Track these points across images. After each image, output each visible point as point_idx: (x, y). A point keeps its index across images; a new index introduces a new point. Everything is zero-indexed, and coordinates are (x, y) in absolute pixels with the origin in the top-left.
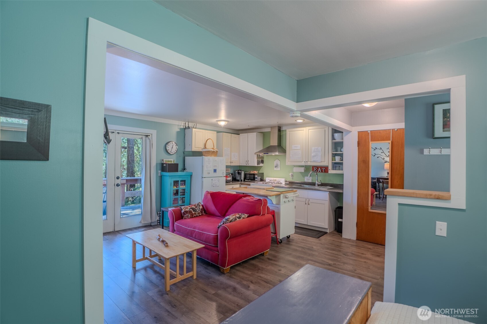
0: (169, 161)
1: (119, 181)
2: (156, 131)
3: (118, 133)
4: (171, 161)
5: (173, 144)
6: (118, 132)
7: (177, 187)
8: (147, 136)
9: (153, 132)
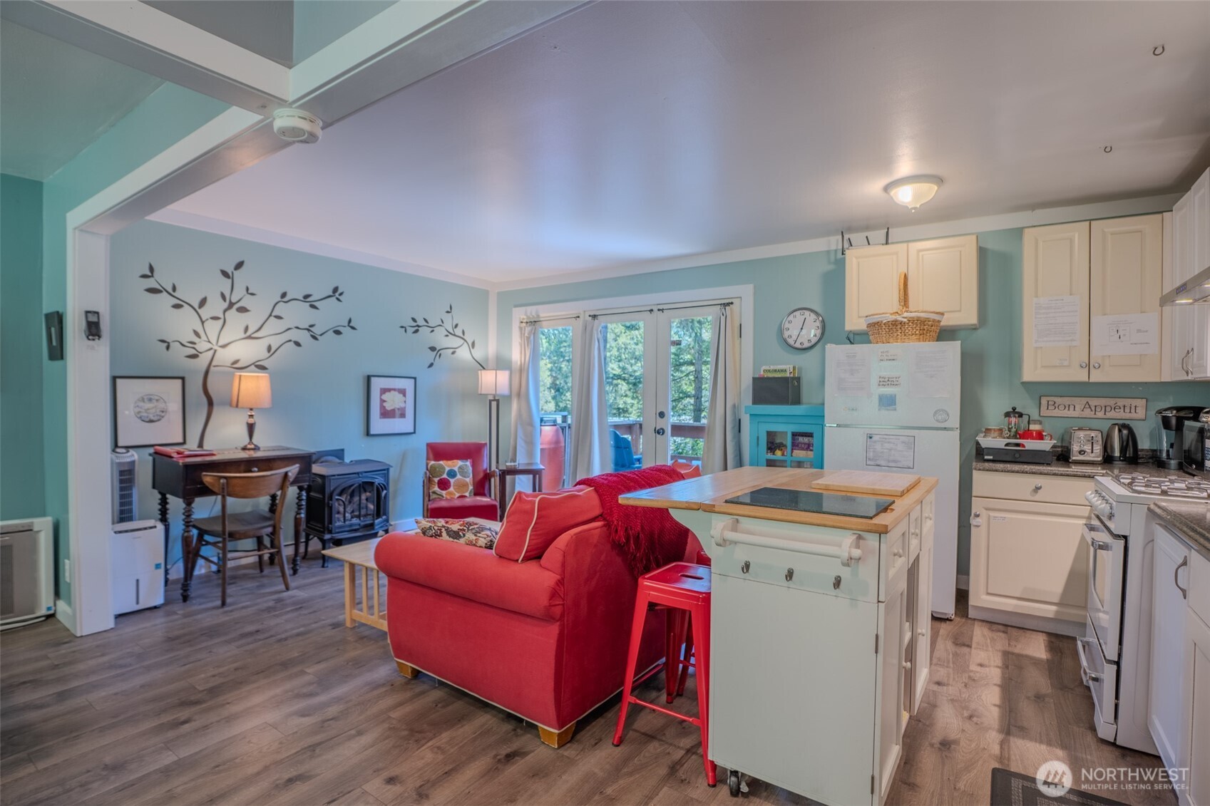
0: (775, 371)
1: (661, 423)
2: (751, 286)
3: (659, 310)
4: (782, 371)
5: (804, 317)
6: (661, 307)
7: (783, 455)
8: (729, 304)
9: (744, 294)
